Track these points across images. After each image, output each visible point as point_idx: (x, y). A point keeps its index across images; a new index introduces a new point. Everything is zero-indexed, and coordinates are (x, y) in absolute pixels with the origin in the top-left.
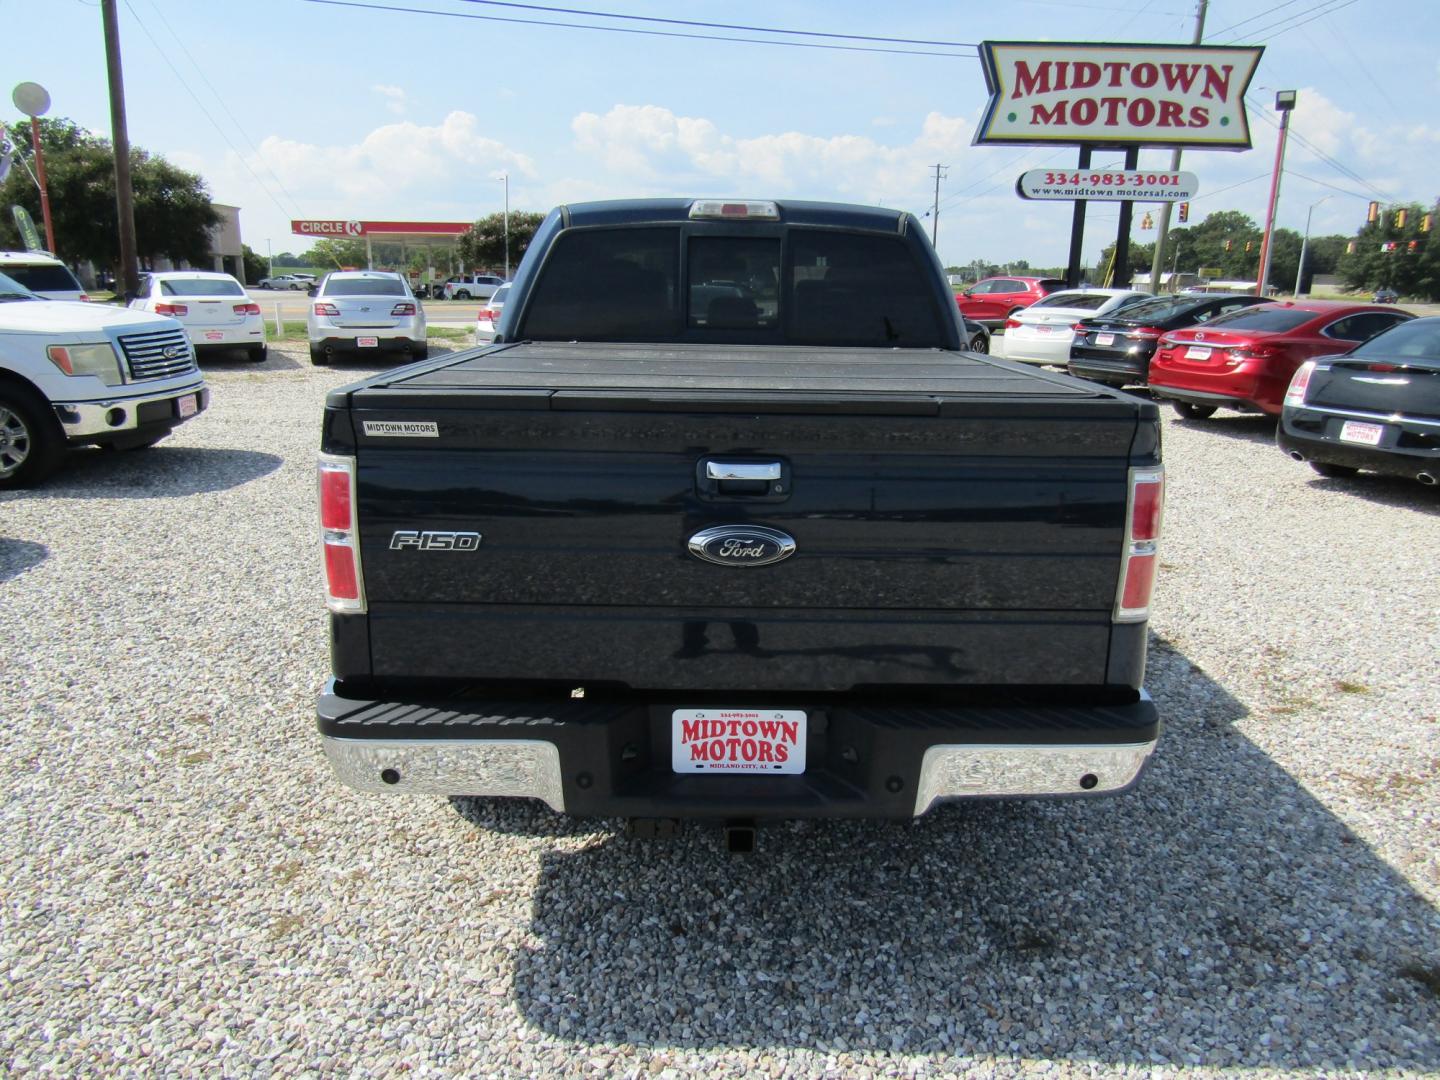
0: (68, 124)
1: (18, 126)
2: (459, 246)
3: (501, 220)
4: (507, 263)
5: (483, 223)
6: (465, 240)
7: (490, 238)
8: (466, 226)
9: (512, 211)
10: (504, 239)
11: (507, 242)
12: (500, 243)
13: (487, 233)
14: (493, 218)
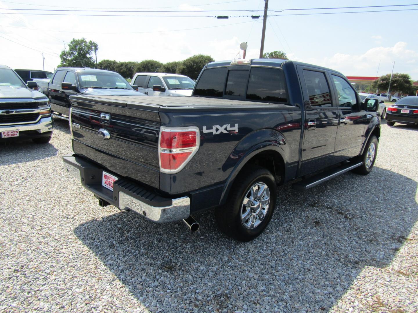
0: (282, 52)
1: (271, 53)
2: (373, 84)
3: (390, 76)
4: (389, 90)
5: (382, 77)
6: (375, 82)
7: (384, 82)
8: (377, 78)
9: (394, 73)
10: (389, 82)
11: (390, 83)
12: (387, 84)
13: (383, 80)
14: (387, 75)
